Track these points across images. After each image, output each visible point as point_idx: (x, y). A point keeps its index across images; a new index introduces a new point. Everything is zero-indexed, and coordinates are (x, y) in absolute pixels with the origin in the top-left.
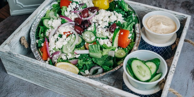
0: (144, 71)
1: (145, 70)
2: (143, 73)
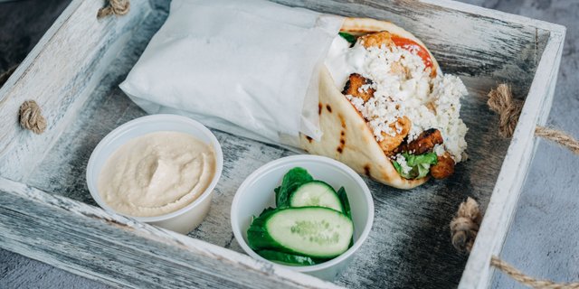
0: (323, 226)
1: (323, 222)
2: (325, 233)
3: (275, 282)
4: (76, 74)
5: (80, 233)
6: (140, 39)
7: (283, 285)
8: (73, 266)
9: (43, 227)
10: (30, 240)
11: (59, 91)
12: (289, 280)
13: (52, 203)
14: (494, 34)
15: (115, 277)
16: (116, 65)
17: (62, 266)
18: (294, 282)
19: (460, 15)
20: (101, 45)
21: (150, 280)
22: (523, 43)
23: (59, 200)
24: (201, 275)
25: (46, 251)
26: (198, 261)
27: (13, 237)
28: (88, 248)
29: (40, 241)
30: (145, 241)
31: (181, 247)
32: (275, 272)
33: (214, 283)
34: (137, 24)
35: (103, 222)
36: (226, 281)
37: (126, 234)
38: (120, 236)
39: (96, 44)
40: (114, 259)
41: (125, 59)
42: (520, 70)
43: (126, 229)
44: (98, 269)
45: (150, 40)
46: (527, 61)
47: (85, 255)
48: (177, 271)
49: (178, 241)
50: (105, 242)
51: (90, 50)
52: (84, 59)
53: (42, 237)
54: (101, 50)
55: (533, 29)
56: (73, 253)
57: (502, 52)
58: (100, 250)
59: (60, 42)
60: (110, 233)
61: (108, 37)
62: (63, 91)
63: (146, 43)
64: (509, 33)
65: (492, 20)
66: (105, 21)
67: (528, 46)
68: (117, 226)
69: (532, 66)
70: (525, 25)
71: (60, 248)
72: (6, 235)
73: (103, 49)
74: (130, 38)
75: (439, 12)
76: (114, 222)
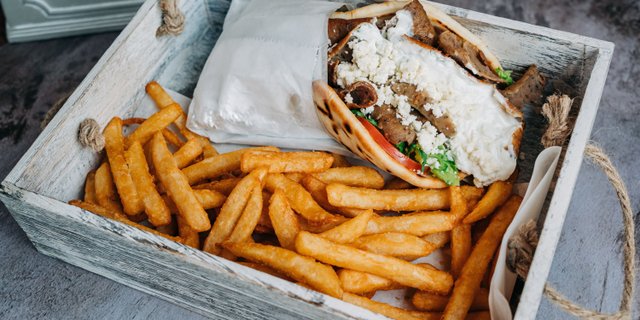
3: (325, 312)
4: (136, 91)
5: (133, 255)
6: (199, 54)
7: (333, 316)
8: (131, 282)
9: (99, 248)
10: (90, 258)
11: (120, 108)
12: (340, 312)
13: (105, 228)
14: (541, 51)
15: (171, 294)
16: (176, 79)
17: (122, 281)
18: (344, 314)
19: (507, 31)
20: (161, 61)
21: (205, 300)
22: (570, 60)
23: (112, 224)
24: (252, 301)
25: (106, 268)
26: (248, 288)
27: (74, 254)
28: (143, 269)
29: (98, 259)
30: (196, 268)
31: (231, 274)
32: (326, 303)
33: (266, 308)
34: (197, 40)
35: (154, 248)
36: (277, 308)
37: (177, 260)
38: (172, 261)
39: (156, 61)
40: (168, 279)
41: (185, 74)
42: (566, 85)
43: (176, 255)
44: (154, 286)
45: (208, 55)
46: (573, 76)
47: (142, 274)
48: (228, 295)
49: (228, 269)
50: (158, 265)
51: (150, 67)
52: (144, 75)
53: (100, 255)
54: (161, 67)
55: (582, 46)
56: (129, 271)
57: (548, 67)
58: (155, 271)
59: (118, 61)
60: (163, 257)
61: (167, 53)
62: (123, 108)
63: (205, 58)
64: (557, 50)
65: (540, 37)
66: (164, 39)
67: (575, 62)
68: (169, 252)
69: (579, 82)
70: (573, 41)
71: (118, 266)
72: (68, 252)
73: (163, 66)
74: (190, 53)
75: (486, 29)
76: (165, 247)
